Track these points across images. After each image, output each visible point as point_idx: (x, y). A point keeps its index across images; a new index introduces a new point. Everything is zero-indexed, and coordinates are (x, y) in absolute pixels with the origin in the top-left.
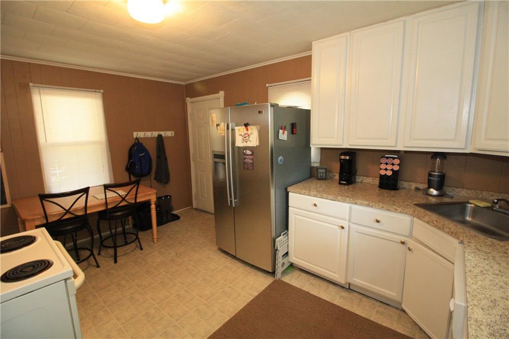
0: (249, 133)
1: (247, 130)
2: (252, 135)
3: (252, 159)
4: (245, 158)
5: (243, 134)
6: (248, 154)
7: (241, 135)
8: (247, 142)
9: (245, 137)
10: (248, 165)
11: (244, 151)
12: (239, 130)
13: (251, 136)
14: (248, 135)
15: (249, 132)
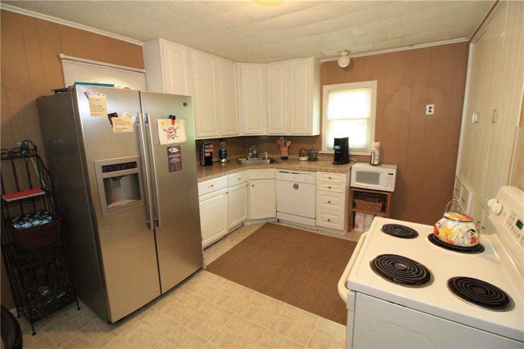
0: (175, 128)
1: (173, 123)
2: (178, 129)
3: (179, 157)
4: (171, 158)
5: (167, 130)
6: (174, 153)
7: (165, 130)
8: (173, 138)
9: (171, 133)
10: (175, 166)
11: (170, 150)
12: (163, 124)
13: (177, 131)
14: (174, 130)
15: (175, 126)
